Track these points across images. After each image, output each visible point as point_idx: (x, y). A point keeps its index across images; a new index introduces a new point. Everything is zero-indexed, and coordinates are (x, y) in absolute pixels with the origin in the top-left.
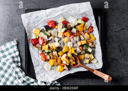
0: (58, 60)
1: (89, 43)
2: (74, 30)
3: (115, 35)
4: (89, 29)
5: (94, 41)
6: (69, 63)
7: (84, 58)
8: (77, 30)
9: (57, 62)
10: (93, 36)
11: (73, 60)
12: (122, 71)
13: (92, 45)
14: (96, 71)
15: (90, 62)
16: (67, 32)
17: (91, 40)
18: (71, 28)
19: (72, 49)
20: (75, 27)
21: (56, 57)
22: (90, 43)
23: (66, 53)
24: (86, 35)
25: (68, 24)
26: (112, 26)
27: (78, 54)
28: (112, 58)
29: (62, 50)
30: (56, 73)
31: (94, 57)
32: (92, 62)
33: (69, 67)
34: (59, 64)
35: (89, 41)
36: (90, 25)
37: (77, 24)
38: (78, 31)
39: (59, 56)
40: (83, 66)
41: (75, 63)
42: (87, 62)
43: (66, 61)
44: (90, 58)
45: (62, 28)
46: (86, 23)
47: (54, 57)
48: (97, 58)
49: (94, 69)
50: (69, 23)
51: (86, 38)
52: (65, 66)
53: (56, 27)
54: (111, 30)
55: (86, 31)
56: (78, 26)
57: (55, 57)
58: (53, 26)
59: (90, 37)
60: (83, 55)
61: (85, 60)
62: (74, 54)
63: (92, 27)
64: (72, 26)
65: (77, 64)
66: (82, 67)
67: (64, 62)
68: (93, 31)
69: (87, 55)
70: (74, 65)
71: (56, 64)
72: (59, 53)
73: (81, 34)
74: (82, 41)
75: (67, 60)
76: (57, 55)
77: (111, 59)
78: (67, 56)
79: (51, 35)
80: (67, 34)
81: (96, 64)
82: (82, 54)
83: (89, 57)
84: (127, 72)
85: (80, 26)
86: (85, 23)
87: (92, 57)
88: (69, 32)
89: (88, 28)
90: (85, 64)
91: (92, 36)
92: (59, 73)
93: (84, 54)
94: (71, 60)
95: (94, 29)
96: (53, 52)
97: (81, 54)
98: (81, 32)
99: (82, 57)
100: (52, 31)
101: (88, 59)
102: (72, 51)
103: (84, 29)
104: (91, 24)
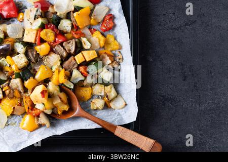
0: (24, 100)
1: (103, 58)
2: (65, 25)
3: (170, 38)
4: (103, 21)
5: (117, 52)
6: (53, 109)
7: (93, 96)
8: (72, 24)
9: (21, 105)
10: (115, 39)
11: (62, 101)
12: (187, 129)
13: (112, 62)
14: (122, 128)
15: (106, 106)
16: (47, 28)
17: (108, 50)
18: (59, 20)
19: (59, 72)
20: (68, 16)
21: (20, 92)
22: (107, 58)
23: (46, 82)
24: (97, 38)
25: (50, 9)
26: (164, 15)
27: (75, 85)
28: (163, 96)
29: (34, 76)
30: (19, 134)
31: (118, 92)
32: (112, 105)
33: (53, 118)
34: (27, 110)
35: (104, 51)
36: (107, 11)
37: (73, 9)
38: (75, 27)
39: (26, 90)
40: (87, 115)
41: (66, 108)
42: (97, 105)
43: (43, 104)
44: (107, 97)
45: (35, 19)
46: (97, 7)
47: (14, 92)
48: (124, 96)
49: (116, 123)
50: (53, 6)
51: (97, 45)
52: (42, 115)
53: (21, 16)
54: (160, 25)
55: (97, 27)
56: (75, 14)
57: (16, 94)
58: (13, 13)
59: (107, 43)
60: (89, 89)
61: (93, 100)
62: (65, 86)
63: (112, 18)
64: (61, 12)
65: (71, 110)
66: (86, 120)
67: (39, 106)
68: (115, 26)
69: (98, 89)
70: (65, 113)
71: (20, 110)
72: (27, 83)
73: (84, 35)
74: (85, 53)
75: (45, 100)
76: (21, 88)
77: (162, 98)
78: (46, 91)
79: (6, 36)
80: (46, 34)
81: (122, 112)
82: (86, 86)
83: (103, 94)
84: (201, 132)
85: (79, 12)
86: (94, 7)
87: (113, 94)
88: (53, 30)
89: (100, 18)
90: (94, 112)
91: (111, 39)
92: (26, 133)
93: (91, 87)
94: (57, 102)
95: (116, 21)
96: (11, 79)
97: (83, 86)
98: (84, 28)
99: (86, 93)
100: (10, 25)
101: (102, 97)
102: (59, 77)
103: (92, 21)
104: (110, 10)
